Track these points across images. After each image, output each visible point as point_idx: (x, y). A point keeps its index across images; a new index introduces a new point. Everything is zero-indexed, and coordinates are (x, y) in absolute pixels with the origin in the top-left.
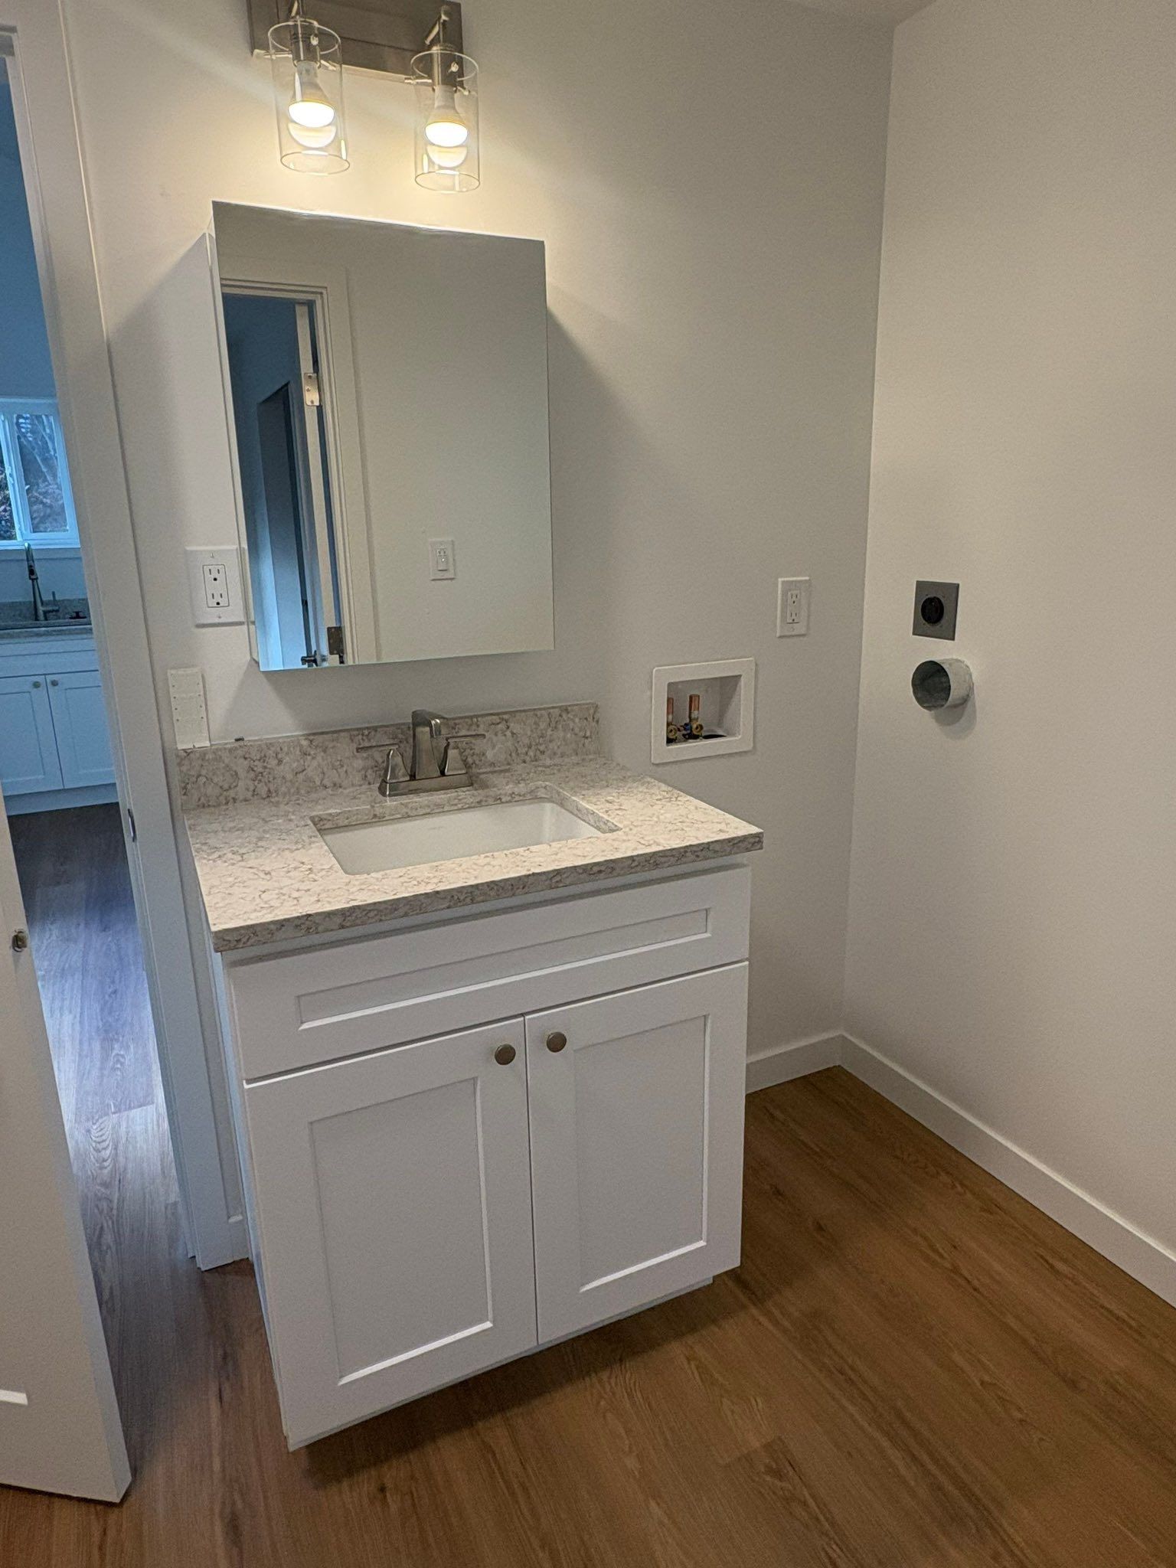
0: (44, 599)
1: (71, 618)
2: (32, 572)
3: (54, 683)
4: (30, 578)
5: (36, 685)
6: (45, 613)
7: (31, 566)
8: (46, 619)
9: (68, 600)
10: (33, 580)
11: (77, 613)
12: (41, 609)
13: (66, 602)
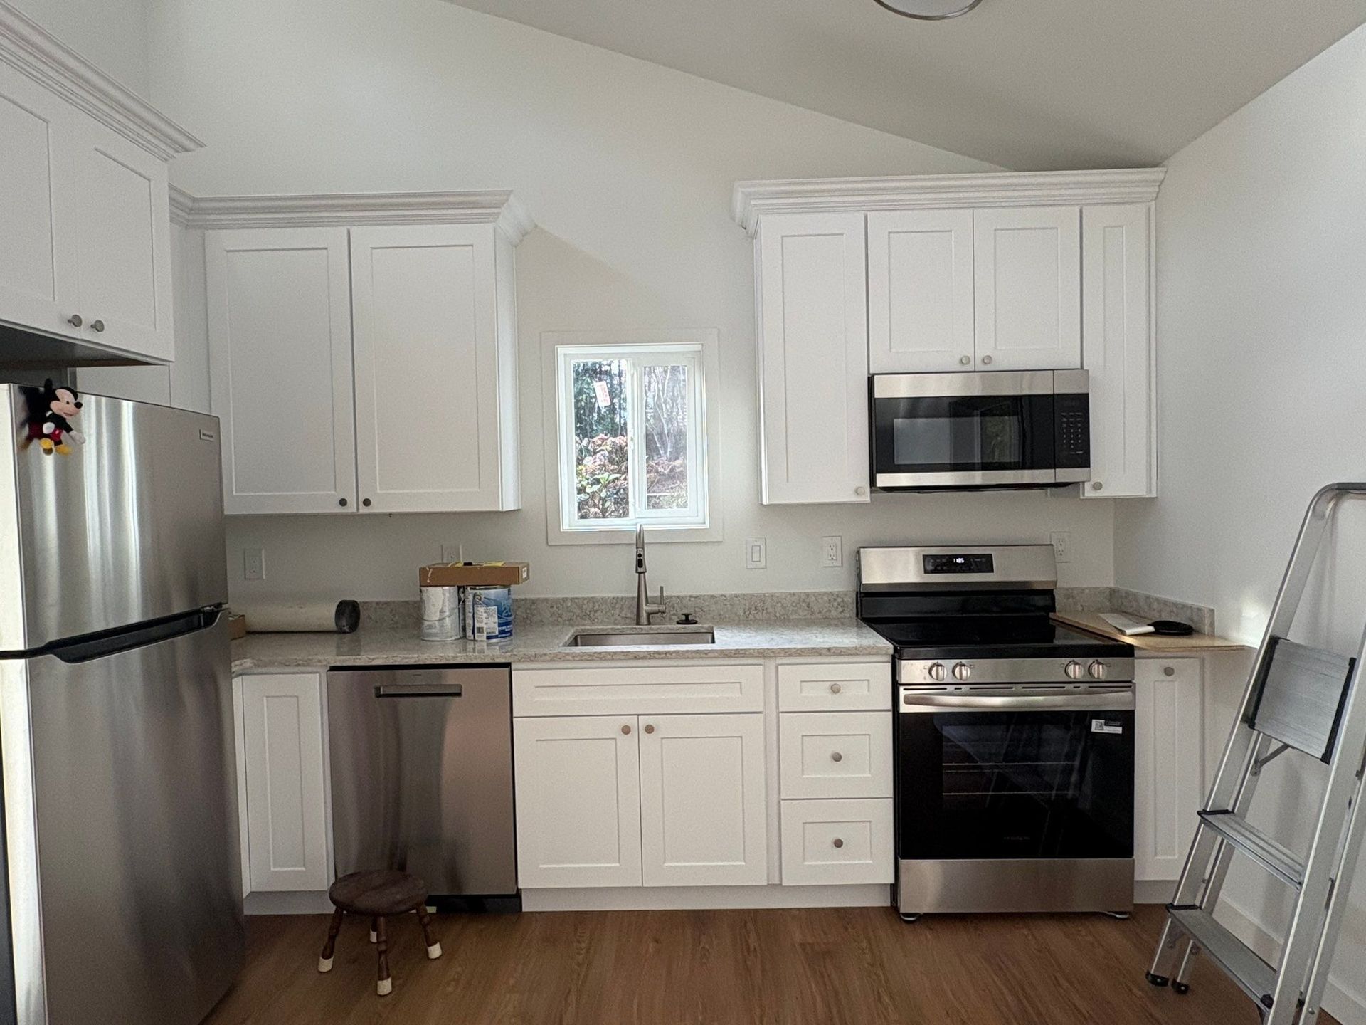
0: (649, 594)
1: (678, 623)
2: (640, 563)
3: (649, 729)
4: (637, 572)
5: (626, 730)
6: (649, 614)
7: (640, 555)
8: (649, 623)
9: (678, 597)
10: (640, 573)
11: (687, 616)
12: (645, 608)
13: (674, 599)
